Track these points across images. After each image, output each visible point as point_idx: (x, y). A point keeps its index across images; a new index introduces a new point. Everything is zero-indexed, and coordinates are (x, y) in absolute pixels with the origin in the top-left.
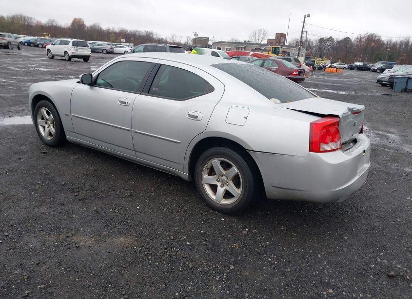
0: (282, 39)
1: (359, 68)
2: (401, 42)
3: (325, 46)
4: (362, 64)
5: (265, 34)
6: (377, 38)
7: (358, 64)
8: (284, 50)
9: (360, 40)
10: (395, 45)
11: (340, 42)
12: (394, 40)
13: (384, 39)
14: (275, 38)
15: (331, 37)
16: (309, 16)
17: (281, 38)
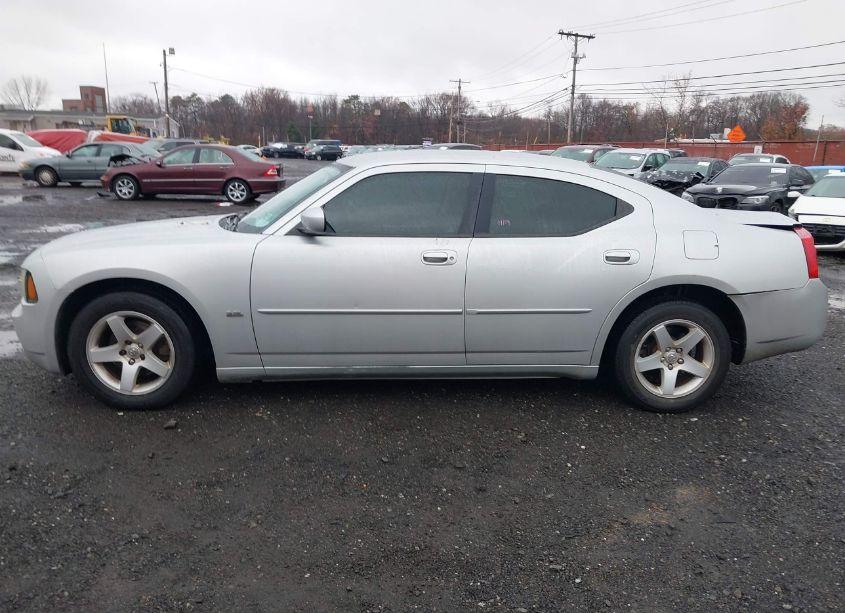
0: (98, 99)
1: (282, 154)
2: (325, 102)
3: (187, 114)
4: (286, 146)
5: (42, 89)
6: (282, 96)
7: (279, 146)
8: (140, 124)
9: (251, 99)
10: (315, 108)
11: (214, 105)
12: (312, 100)
13: (295, 97)
14: (79, 97)
15: (194, 95)
16: (172, 51)
17: (94, 98)
